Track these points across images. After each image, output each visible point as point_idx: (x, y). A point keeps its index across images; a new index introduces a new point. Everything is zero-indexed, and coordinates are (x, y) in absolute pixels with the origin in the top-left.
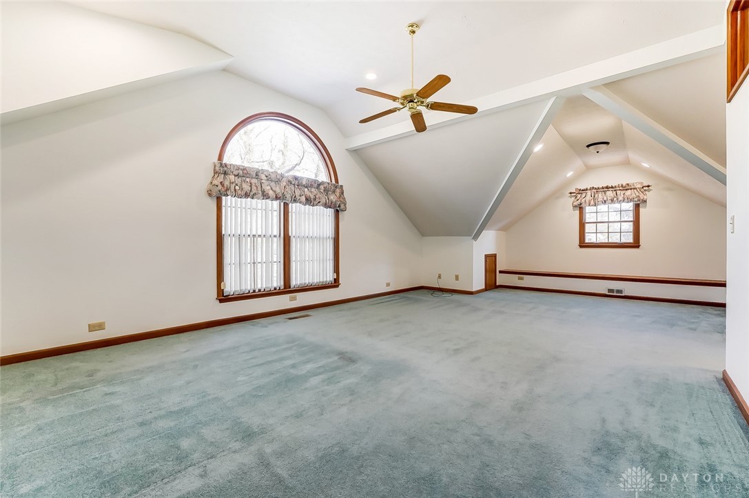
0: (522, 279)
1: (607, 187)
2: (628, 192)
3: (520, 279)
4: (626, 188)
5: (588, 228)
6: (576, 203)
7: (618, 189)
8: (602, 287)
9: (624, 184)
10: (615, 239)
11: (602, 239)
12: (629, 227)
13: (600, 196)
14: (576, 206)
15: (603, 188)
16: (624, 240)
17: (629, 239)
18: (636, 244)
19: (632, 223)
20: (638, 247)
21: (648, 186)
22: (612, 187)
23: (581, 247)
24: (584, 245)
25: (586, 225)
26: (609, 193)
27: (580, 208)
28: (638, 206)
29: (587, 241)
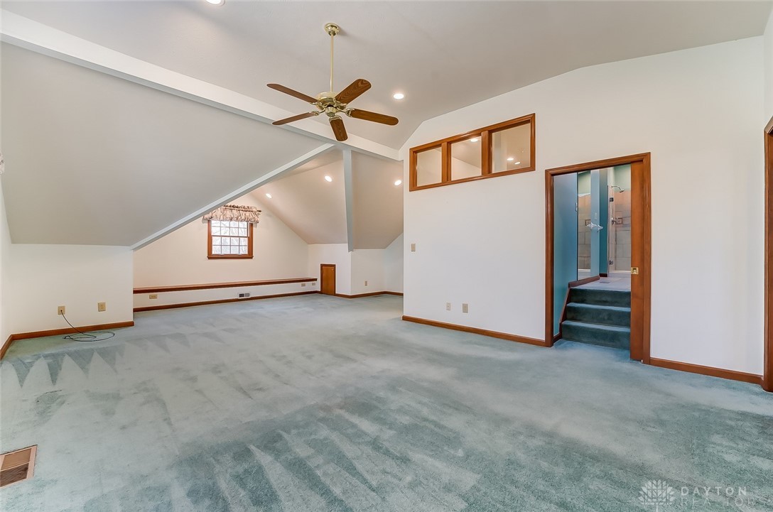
0: (155, 297)
1: (233, 206)
2: (248, 214)
3: (151, 297)
4: (247, 209)
5: (216, 241)
6: (208, 216)
7: (241, 209)
8: (233, 293)
9: (246, 207)
10: (235, 251)
11: (226, 251)
12: (245, 242)
13: (228, 213)
14: (206, 219)
15: (230, 207)
16: (241, 253)
17: (244, 251)
18: (250, 256)
19: (247, 239)
20: (251, 258)
21: (260, 211)
22: (238, 207)
23: (209, 258)
24: (211, 257)
25: (213, 237)
26: (234, 211)
27: (209, 221)
28: (252, 225)
29: (213, 253)
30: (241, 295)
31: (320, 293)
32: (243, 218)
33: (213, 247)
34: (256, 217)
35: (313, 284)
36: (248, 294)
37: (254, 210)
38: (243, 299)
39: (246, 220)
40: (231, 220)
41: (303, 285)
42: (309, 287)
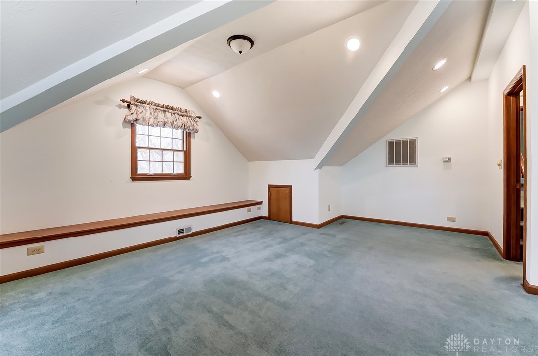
1: (167, 107)
2: (185, 119)
4: (184, 114)
5: (141, 155)
6: (131, 118)
7: (177, 112)
9: (183, 109)
10: (168, 170)
11: (156, 169)
12: (181, 156)
13: (161, 116)
14: (129, 122)
15: (163, 107)
17: (180, 169)
18: (186, 176)
19: (183, 153)
20: (189, 178)
21: (199, 117)
22: (172, 109)
23: (133, 179)
24: (136, 177)
25: (139, 150)
26: (168, 114)
27: (133, 125)
28: (189, 135)
29: (139, 172)
30: (181, 231)
31: (269, 218)
32: (180, 124)
33: (139, 163)
34: (195, 125)
35: (259, 209)
36: (189, 229)
37: (193, 115)
38: (183, 236)
39: (183, 127)
40: (164, 125)
41: (249, 211)
42: (254, 212)
